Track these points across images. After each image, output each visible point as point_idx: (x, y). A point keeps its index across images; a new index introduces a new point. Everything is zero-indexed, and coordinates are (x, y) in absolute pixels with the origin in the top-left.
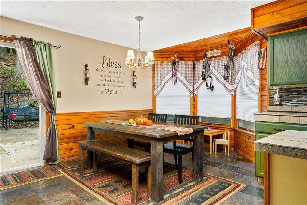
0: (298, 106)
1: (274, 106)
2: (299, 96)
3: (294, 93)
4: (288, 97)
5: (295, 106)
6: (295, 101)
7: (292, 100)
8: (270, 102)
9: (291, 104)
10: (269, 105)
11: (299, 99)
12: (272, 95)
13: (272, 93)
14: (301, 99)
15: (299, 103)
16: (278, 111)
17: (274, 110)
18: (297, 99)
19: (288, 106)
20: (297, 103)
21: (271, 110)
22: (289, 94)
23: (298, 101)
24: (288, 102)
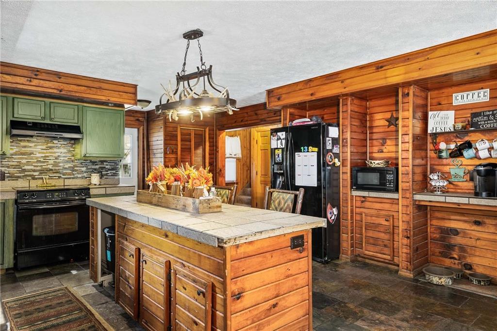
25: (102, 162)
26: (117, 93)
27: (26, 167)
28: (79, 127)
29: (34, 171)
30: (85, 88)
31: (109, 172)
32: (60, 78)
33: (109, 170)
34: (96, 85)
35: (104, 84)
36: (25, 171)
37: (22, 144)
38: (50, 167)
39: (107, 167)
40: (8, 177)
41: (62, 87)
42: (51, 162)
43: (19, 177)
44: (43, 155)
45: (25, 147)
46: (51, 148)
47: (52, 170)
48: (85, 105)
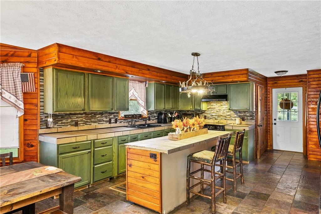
0: (61, 127)
1: (45, 129)
2: (62, 119)
3: (59, 117)
4: (55, 120)
5: (60, 127)
6: (60, 124)
7: (58, 123)
8: (41, 125)
9: (57, 126)
10: (41, 128)
11: (63, 122)
12: (42, 119)
13: (42, 117)
14: (64, 121)
15: (62, 124)
16: (48, 132)
17: (45, 133)
18: (61, 122)
19: (55, 128)
20: (61, 125)
21: (42, 133)
22: (56, 118)
23: (62, 123)
24: (55, 125)
25: (245, 112)
26: (237, 76)
27: (213, 114)
28: (227, 95)
29: (216, 116)
30: (222, 77)
31: (249, 118)
32: (212, 75)
33: (249, 116)
34: (227, 74)
35: (231, 73)
36: (212, 116)
37: (212, 104)
38: (221, 114)
39: (247, 115)
40: (207, 118)
41: (213, 79)
42: (222, 112)
43: (211, 118)
44: (219, 109)
45: (212, 105)
46: (222, 105)
47: (222, 115)
48: (230, 84)
